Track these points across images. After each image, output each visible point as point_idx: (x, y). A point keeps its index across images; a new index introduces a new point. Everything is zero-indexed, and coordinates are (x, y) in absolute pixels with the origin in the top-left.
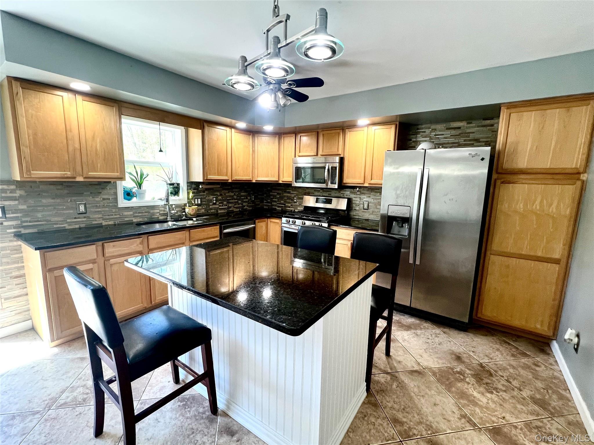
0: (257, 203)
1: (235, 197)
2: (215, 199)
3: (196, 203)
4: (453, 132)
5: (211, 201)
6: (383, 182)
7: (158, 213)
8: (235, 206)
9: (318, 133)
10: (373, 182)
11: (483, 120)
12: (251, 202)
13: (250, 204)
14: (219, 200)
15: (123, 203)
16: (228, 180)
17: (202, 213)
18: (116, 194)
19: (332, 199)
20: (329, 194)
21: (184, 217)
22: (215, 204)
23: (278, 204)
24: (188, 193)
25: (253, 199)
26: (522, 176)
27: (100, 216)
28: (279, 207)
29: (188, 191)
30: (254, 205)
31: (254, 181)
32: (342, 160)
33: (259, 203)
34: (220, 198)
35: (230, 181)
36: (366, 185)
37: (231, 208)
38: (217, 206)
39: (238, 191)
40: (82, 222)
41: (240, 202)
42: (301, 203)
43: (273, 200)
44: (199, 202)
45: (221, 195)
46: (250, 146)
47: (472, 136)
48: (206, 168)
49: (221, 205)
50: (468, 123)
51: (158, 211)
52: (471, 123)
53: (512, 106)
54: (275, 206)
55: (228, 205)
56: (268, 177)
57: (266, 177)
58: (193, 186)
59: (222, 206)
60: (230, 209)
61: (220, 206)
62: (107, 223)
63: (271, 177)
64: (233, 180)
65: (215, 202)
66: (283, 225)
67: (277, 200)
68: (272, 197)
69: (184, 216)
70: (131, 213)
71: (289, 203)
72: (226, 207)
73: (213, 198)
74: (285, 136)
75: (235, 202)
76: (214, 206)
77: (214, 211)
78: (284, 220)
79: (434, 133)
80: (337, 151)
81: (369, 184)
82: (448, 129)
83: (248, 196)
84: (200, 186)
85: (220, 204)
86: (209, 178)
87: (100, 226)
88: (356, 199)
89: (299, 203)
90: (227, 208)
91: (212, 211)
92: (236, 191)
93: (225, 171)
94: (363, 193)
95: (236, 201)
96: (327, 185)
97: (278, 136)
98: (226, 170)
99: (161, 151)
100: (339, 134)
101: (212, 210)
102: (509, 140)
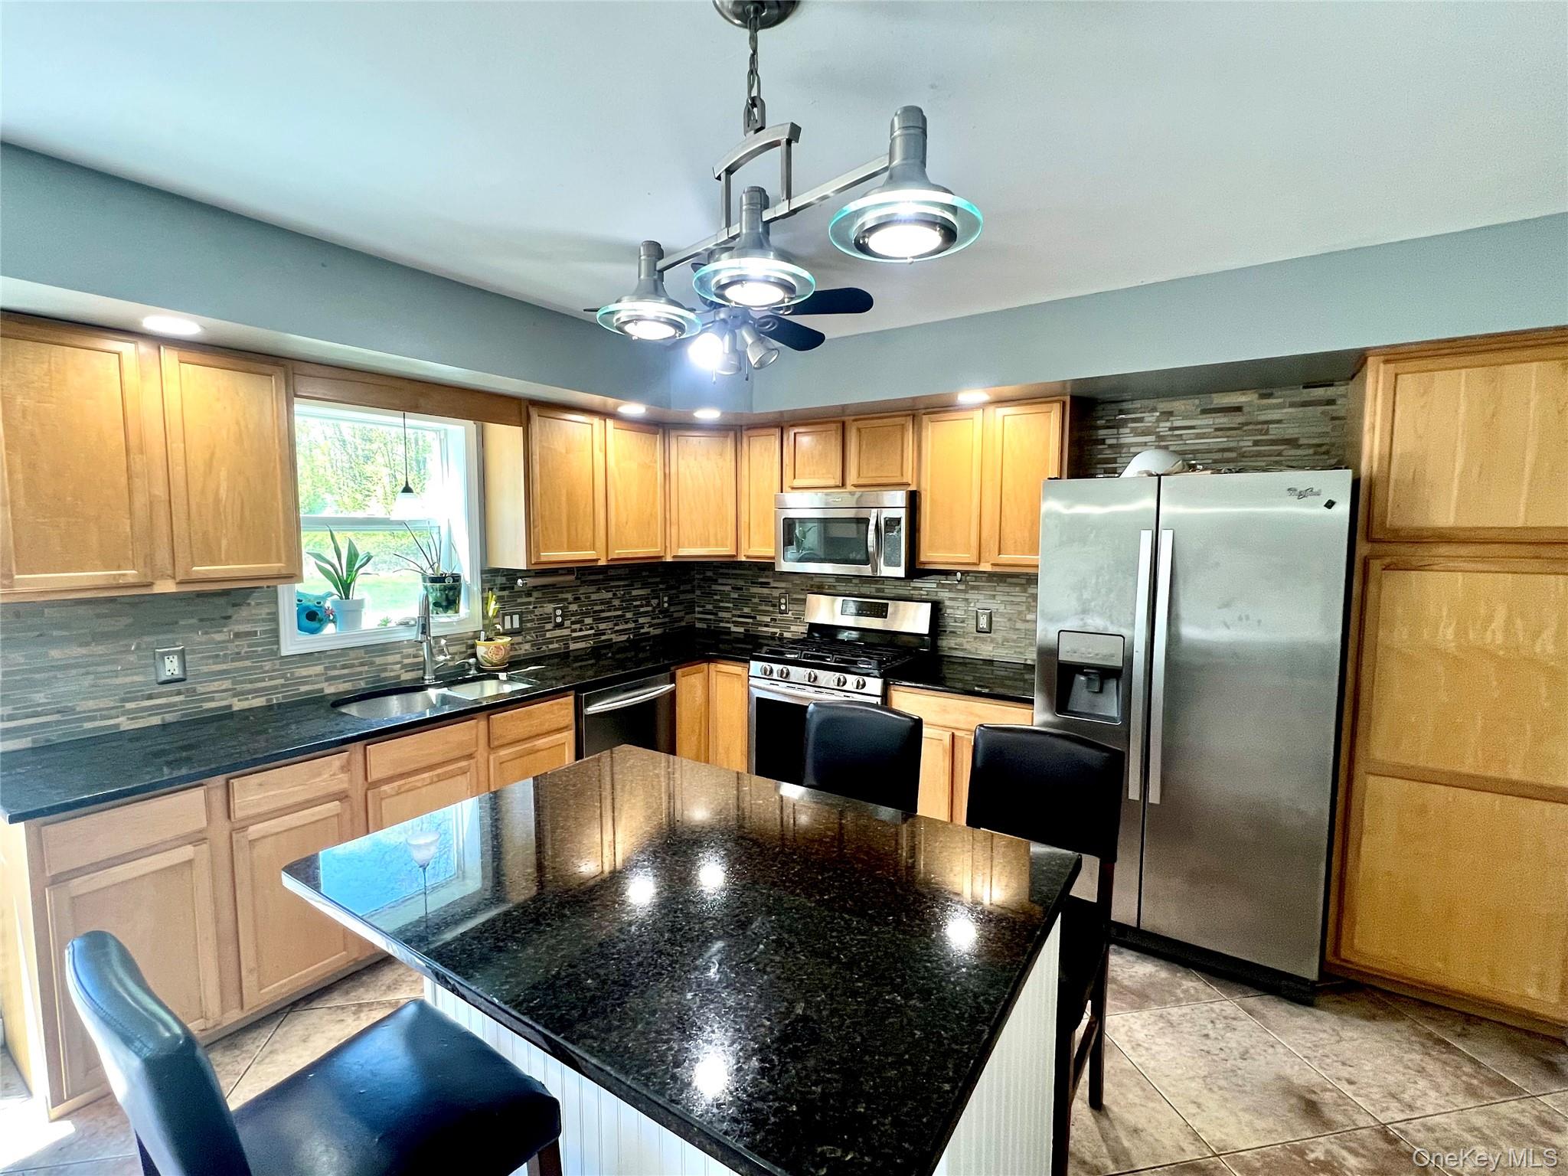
0: (676, 615)
1: (616, 603)
2: (559, 612)
3: (508, 626)
4: (1222, 420)
5: (547, 619)
6: (1038, 559)
7: (397, 663)
8: (617, 628)
9: (844, 424)
10: (1005, 558)
11: (1304, 387)
12: (661, 612)
13: (659, 618)
14: (572, 615)
15: (293, 641)
16: (596, 560)
17: (524, 655)
18: (274, 618)
19: (887, 604)
20: (878, 590)
21: (471, 672)
22: (560, 626)
23: (734, 616)
24: (485, 601)
25: (666, 605)
26: (1444, 550)
27: (227, 684)
28: (737, 624)
29: (485, 595)
30: (667, 620)
31: (669, 559)
32: (914, 501)
33: (681, 614)
34: (574, 607)
35: (602, 562)
36: (986, 567)
37: (604, 634)
38: (566, 632)
39: (624, 586)
40: (171, 707)
41: (629, 615)
42: (799, 614)
43: (722, 604)
44: (516, 625)
45: (577, 599)
46: (656, 462)
47: (1275, 432)
48: (536, 530)
49: (577, 626)
50: (1263, 396)
51: (398, 658)
52: (1269, 396)
53: (1397, 355)
54: (729, 622)
55: (598, 627)
56: (707, 544)
57: (702, 546)
58: (498, 580)
59: (581, 630)
60: (603, 638)
61: (574, 631)
62: (245, 705)
63: (717, 546)
64: (611, 560)
65: (559, 620)
66: (753, 681)
67: (731, 605)
68: (718, 597)
69: (473, 668)
70: (319, 669)
71: (765, 613)
72: (592, 632)
73: (555, 609)
74: (750, 433)
75: (615, 617)
76: (558, 632)
77: (556, 646)
78: (756, 667)
79: (1168, 424)
80: (899, 474)
81: (993, 565)
82: (1205, 412)
83: (653, 598)
84: (520, 581)
85: (574, 627)
86: (543, 559)
87: (226, 716)
88: (956, 604)
89: (793, 614)
90: (594, 635)
91: (551, 646)
92: (619, 586)
93: (590, 535)
94: (974, 588)
95: (619, 613)
96: (875, 569)
97: (732, 434)
98: (591, 533)
99: (407, 489)
100: (903, 427)
101: (552, 643)
102: (1397, 450)
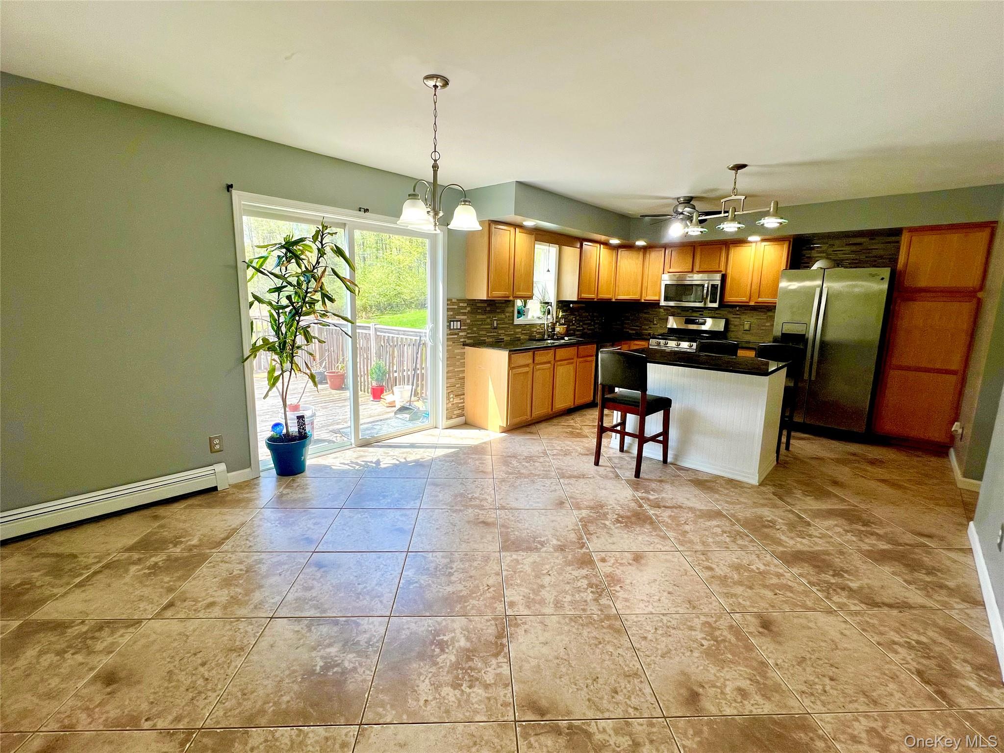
3: (564, 322)
4: (854, 248)
6: (777, 300)
7: (536, 331)
8: (589, 328)
9: (694, 248)
10: (762, 300)
12: (601, 323)
13: (601, 326)
14: (577, 321)
15: (516, 320)
16: (594, 299)
18: (513, 312)
19: (706, 320)
20: (701, 315)
24: (558, 312)
26: (923, 294)
27: (504, 332)
28: (632, 330)
29: (558, 310)
31: (614, 300)
32: (724, 278)
35: (596, 300)
36: (752, 303)
37: (585, 330)
38: (575, 327)
40: (494, 336)
41: (592, 323)
46: (613, 261)
47: (874, 253)
48: (583, 287)
50: (870, 239)
51: (535, 329)
52: (872, 239)
57: (628, 294)
58: (563, 305)
61: (577, 327)
63: (632, 295)
64: (598, 299)
67: (629, 322)
69: (556, 335)
70: (520, 330)
73: (573, 318)
74: (651, 249)
75: (588, 323)
78: (653, 341)
79: (832, 249)
80: (718, 267)
81: (756, 302)
82: (847, 245)
83: (600, 317)
84: (571, 305)
86: (583, 297)
88: (735, 321)
93: (593, 289)
94: (743, 313)
95: (590, 322)
96: (705, 304)
97: (642, 250)
99: (548, 271)
100: (721, 249)
102: (910, 260)
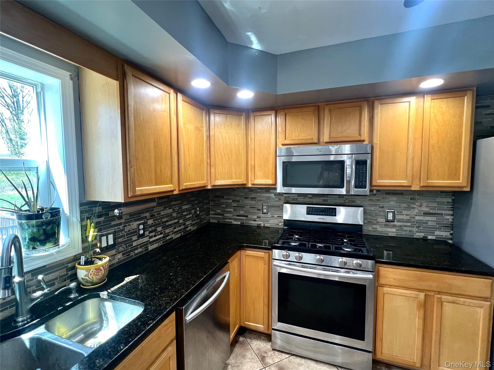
0: (202, 217)
1: (175, 215)
2: (141, 227)
3: (104, 244)
5: (135, 232)
8: (175, 230)
10: (430, 183)
12: (196, 217)
13: (195, 220)
14: (150, 227)
17: (117, 263)
19: (336, 208)
20: (324, 200)
22: (143, 236)
23: (233, 215)
24: (84, 229)
25: (198, 212)
28: (236, 220)
29: (84, 223)
30: (199, 220)
32: (372, 151)
33: (204, 216)
34: (150, 222)
35: (176, 192)
36: (416, 188)
37: (168, 236)
39: (178, 204)
41: (181, 221)
43: (226, 210)
44: (111, 242)
45: (152, 216)
48: (132, 169)
49: (153, 234)
54: (230, 219)
55: (165, 232)
56: (231, 178)
57: (228, 179)
59: (155, 236)
60: (168, 238)
61: (151, 237)
64: (182, 190)
65: (141, 232)
66: (276, 263)
67: (232, 210)
68: (225, 206)
69: (74, 291)
71: (254, 214)
72: (162, 236)
73: (139, 225)
74: (255, 114)
75: (174, 223)
76: (141, 241)
77: (140, 250)
78: (276, 253)
81: (422, 186)
83: (192, 209)
84: (116, 210)
85: (151, 235)
86: (138, 193)
88: (373, 207)
89: (270, 214)
90: (163, 237)
91: (136, 252)
92: (176, 205)
93: (169, 174)
94: (384, 198)
95: (176, 221)
96: (348, 190)
97: (244, 114)
98: (170, 171)
100: (360, 108)
101: (137, 249)
